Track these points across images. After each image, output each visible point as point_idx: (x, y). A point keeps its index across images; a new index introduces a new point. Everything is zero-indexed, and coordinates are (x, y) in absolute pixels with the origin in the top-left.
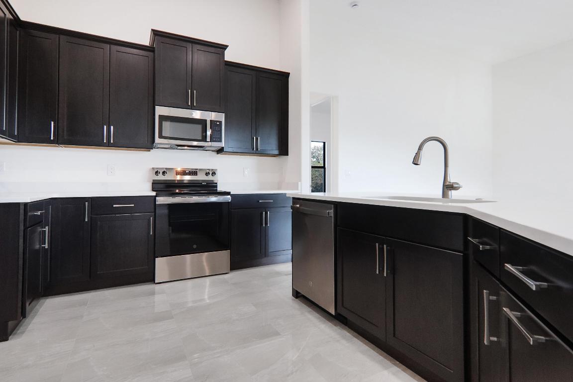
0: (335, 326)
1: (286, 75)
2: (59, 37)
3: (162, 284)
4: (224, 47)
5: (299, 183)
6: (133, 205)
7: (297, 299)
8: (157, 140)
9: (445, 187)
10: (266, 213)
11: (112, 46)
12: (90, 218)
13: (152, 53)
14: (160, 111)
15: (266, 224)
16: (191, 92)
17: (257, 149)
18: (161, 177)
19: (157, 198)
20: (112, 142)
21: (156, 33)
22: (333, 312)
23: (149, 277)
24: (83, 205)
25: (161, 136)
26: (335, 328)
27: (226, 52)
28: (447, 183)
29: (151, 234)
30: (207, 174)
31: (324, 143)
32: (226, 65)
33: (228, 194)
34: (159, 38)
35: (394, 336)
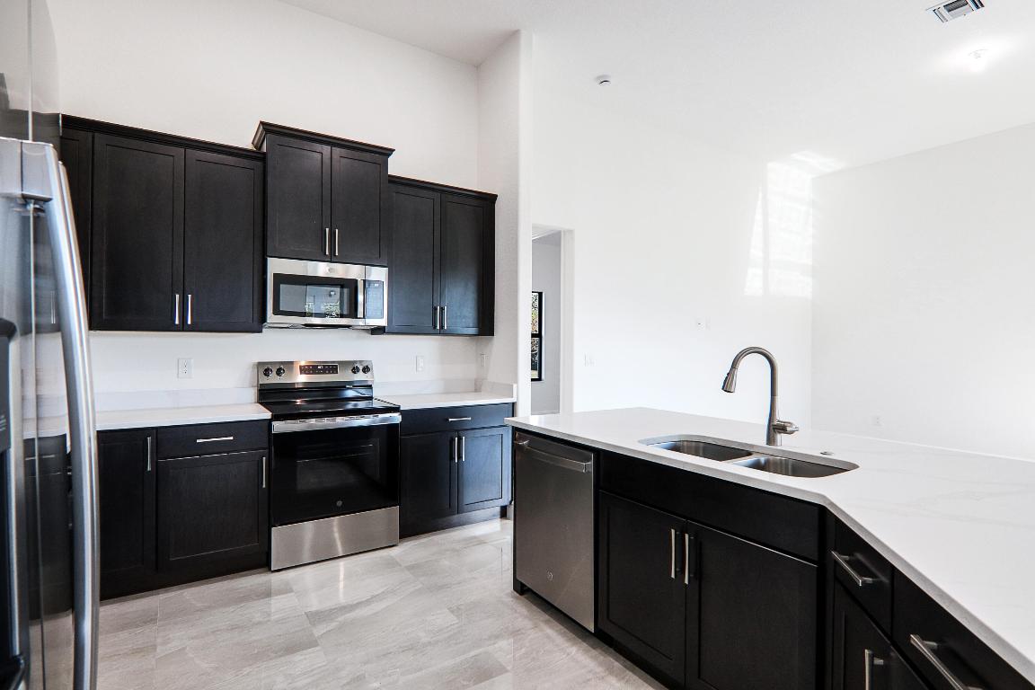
0: (594, 649)
1: (492, 199)
2: (93, 137)
3: (283, 572)
4: (389, 152)
5: (515, 386)
6: (231, 438)
7: (522, 597)
8: (271, 318)
9: (771, 428)
10: (460, 439)
11: (188, 151)
12: (156, 465)
13: (259, 163)
14: (276, 266)
15: (460, 457)
16: (330, 231)
17: (442, 327)
18: (274, 379)
19: (273, 423)
20: (189, 322)
21: (268, 129)
22: (591, 628)
23: (260, 561)
24: (141, 442)
25: (277, 311)
26: (594, 652)
27: (390, 160)
28: (776, 423)
29: (264, 486)
30: (355, 370)
31: (540, 294)
32: (390, 182)
33: (396, 409)
34: (273, 136)
35: (699, 677)
